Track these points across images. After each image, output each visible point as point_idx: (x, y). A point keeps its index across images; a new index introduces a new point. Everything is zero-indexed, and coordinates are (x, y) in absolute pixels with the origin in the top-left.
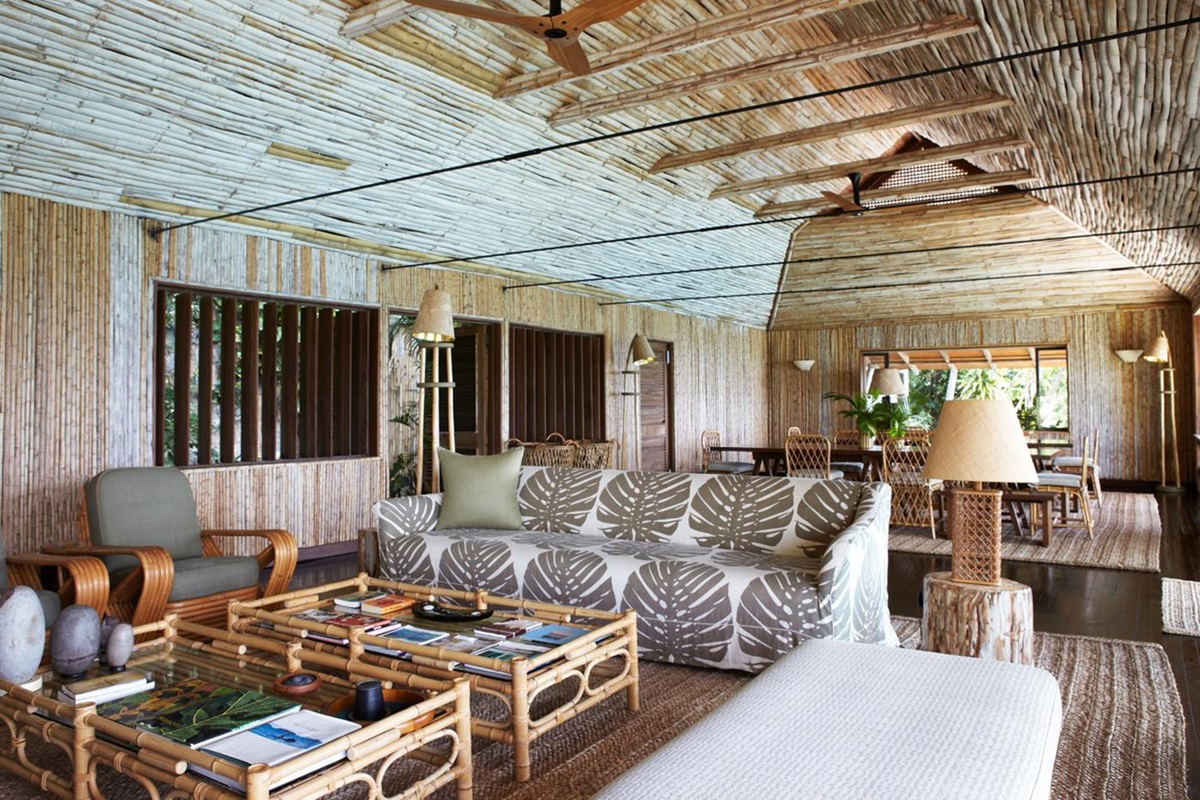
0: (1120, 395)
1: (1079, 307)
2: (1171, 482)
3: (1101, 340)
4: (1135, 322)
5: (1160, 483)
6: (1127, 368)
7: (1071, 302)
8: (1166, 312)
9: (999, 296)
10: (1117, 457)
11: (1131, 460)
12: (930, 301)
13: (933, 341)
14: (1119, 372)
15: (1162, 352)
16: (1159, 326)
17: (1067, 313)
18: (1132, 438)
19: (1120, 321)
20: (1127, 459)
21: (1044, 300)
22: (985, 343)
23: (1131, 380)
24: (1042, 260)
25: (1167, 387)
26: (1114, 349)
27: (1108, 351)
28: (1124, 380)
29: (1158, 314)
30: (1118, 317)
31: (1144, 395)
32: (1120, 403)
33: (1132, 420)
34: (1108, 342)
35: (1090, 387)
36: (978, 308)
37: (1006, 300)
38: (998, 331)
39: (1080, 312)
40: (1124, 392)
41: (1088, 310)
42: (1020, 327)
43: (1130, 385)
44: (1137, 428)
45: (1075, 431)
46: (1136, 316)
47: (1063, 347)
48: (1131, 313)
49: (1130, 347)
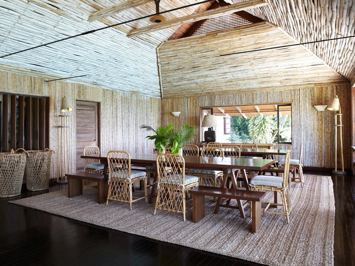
0: (316, 127)
1: (297, 85)
2: (339, 169)
3: (307, 101)
4: (324, 92)
5: (334, 169)
6: (320, 114)
7: (293, 83)
8: (338, 87)
9: (260, 80)
10: (314, 157)
11: (320, 158)
12: (229, 83)
13: (232, 102)
14: (316, 116)
15: (336, 105)
16: (335, 93)
17: (292, 88)
18: (321, 148)
19: (316, 92)
20: (319, 157)
21: (281, 82)
22: (255, 103)
23: (321, 120)
24: (278, 60)
25: (338, 123)
26: (313, 105)
27: (311, 106)
28: (318, 120)
29: (335, 87)
30: (315, 90)
31: (328, 127)
32: (316, 131)
33: (321, 139)
34: (311, 102)
35: (302, 124)
36: (251, 87)
37: (263, 82)
38: (261, 97)
39: (298, 87)
40: (318, 125)
41: (301, 86)
42: (270, 95)
43: (321, 122)
44: (324, 143)
45: (295, 144)
46: (324, 89)
47: (290, 105)
48: (322, 88)
49: (321, 104)
